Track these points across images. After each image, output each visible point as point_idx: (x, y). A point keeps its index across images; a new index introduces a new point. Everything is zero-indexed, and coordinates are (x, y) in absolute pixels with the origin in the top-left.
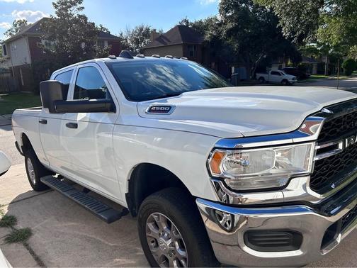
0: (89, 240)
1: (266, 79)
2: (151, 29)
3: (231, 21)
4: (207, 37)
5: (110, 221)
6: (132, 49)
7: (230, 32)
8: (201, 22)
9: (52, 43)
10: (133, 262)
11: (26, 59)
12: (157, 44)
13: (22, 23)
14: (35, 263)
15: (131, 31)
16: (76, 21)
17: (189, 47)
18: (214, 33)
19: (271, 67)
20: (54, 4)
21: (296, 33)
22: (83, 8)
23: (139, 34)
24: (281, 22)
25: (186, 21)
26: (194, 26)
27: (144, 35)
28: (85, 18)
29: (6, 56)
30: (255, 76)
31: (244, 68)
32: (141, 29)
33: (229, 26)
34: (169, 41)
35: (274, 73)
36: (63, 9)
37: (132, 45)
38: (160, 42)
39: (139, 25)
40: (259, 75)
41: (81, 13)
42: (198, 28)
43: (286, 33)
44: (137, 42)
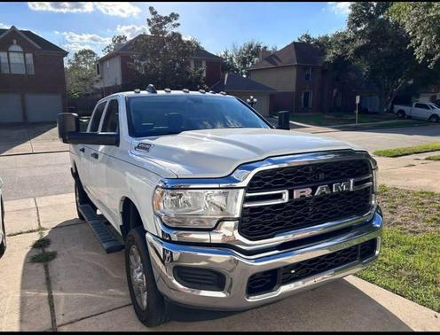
0: (99, 269)
1: (407, 113)
2: (262, 46)
3: (363, 37)
4: (329, 57)
5: (109, 251)
6: (238, 70)
7: (358, 52)
8: (327, 38)
9: (143, 63)
10: (121, 293)
11: (116, 80)
12: (266, 64)
13: (121, 38)
14: (44, 281)
15: (239, 48)
16: (169, 39)
17: (305, 68)
18: (339, 52)
19: (418, 98)
20: (148, 20)
21: (433, 57)
22: (179, 24)
23: (247, 52)
24: (413, 42)
25: (307, 37)
26: (317, 43)
27: (253, 53)
28: (180, 36)
29: (99, 76)
30: (392, 107)
31: (377, 98)
32: (251, 47)
33: (359, 43)
34: (280, 61)
35: (419, 106)
36: (158, 26)
37: (238, 66)
38: (270, 62)
39: (248, 41)
40: (397, 108)
41: (175, 30)
42: (321, 45)
43: (419, 55)
44: (244, 61)
